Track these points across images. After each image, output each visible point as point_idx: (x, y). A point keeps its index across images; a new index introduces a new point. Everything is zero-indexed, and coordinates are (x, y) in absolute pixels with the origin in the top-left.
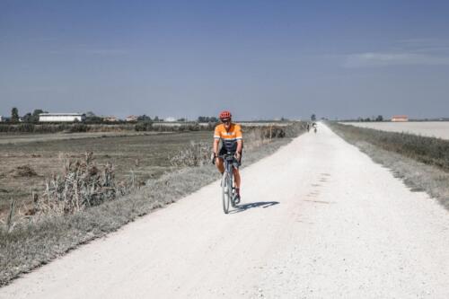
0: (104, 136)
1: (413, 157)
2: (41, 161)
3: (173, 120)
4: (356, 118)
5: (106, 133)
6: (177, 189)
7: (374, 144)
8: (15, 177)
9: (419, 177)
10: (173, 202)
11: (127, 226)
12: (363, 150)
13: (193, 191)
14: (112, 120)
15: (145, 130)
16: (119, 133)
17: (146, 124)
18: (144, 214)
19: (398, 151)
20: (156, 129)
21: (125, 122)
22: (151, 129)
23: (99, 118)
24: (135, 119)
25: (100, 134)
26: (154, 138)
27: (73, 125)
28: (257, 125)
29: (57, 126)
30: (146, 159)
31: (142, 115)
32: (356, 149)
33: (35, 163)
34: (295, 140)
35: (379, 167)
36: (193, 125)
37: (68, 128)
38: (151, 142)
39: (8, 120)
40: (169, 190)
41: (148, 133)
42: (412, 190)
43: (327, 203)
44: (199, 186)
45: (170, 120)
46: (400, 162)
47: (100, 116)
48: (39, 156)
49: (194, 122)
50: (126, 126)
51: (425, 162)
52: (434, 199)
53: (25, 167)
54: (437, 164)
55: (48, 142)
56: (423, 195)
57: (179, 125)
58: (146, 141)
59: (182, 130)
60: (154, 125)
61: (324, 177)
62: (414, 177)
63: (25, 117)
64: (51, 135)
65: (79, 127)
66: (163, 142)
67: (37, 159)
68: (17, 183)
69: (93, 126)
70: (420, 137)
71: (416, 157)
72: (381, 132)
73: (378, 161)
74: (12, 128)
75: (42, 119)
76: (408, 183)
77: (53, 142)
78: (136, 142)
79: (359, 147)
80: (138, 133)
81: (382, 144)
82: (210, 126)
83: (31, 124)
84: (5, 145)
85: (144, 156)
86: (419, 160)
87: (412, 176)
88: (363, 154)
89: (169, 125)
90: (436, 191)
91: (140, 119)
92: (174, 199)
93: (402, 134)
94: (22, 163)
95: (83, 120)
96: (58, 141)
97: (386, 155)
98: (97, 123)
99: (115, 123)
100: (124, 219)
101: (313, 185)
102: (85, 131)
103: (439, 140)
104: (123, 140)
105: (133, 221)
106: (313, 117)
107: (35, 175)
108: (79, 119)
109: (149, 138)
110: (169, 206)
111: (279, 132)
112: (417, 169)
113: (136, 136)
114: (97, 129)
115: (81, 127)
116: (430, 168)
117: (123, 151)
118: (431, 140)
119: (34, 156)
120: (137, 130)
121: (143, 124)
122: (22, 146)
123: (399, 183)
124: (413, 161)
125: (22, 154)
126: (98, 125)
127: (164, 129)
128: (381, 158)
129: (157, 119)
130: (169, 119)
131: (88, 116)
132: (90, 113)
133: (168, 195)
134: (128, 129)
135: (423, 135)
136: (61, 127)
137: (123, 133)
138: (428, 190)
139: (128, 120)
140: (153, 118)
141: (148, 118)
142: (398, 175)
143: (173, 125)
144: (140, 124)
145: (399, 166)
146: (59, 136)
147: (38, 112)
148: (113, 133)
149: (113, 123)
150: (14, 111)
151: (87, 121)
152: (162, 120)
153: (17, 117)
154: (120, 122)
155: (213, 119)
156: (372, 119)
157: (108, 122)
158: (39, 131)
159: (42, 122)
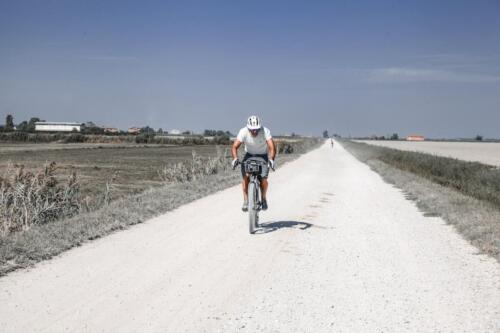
0: (100, 147)
1: (428, 178)
3: (178, 132)
6: (148, 207)
7: (386, 162)
9: (434, 200)
10: (140, 222)
11: (68, 252)
12: (374, 169)
13: (169, 210)
14: (113, 131)
15: (146, 141)
16: (117, 145)
17: (148, 136)
18: (97, 237)
19: (412, 171)
20: (158, 142)
21: (126, 134)
22: (153, 141)
23: (99, 129)
25: (99, 144)
26: (155, 150)
29: (53, 135)
31: (145, 126)
32: (367, 167)
34: (303, 156)
35: (390, 187)
36: (197, 138)
37: (64, 138)
39: (1, 128)
40: (138, 207)
42: (425, 215)
43: (324, 228)
44: (177, 204)
45: (175, 132)
46: (414, 183)
47: (101, 126)
49: (199, 136)
50: (126, 137)
51: (441, 183)
52: (452, 226)
54: (454, 186)
56: (438, 221)
57: (183, 138)
58: (144, 154)
59: (185, 143)
60: (156, 137)
61: (326, 196)
62: (428, 201)
63: (21, 125)
64: (45, 144)
65: (77, 138)
66: (162, 155)
69: (91, 136)
71: (431, 178)
72: (396, 150)
73: (389, 181)
74: (4, 136)
75: (38, 128)
76: (422, 206)
77: (43, 151)
79: (370, 165)
80: (137, 146)
81: (396, 163)
82: (215, 139)
83: (26, 133)
86: (435, 180)
87: (426, 198)
88: (373, 172)
89: (172, 137)
90: (453, 216)
91: (142, 130)
92: (141, 219)
93: (417, 153)
95: (82, 130)
96: (50, 151)
97: (398, 174)
99: (116, 134)
100: (67, 243)
101: (312, 206)
102: (82, 141)
103: (456, 161)
105: (78, 245)
106: (326, 135)
108: (78, 128)
109: (147, 150)
110: (133, 227)
111: (286, 147)
112: (431, 191)
114: (95, 139)
115: (79, 137)
116: (446, 190)
118: (448, 161)
120: (138, 142)
121: (146, 136)
123: (412, 206)
124: (428, 182)
126: (95, 136)
127: (166, 141)
128: (393, 177)
129: (160, 131)
130: (173, 132)
131: (87, 126)
133: (134, 214)
136: (56, 136)
137: (124, 144)
138: (444, 215)
140: (156, 130)
141: (151, 130)
142: (411, 197)
143: (175, 138)
144: (142, 136)
145: (413, 186)
146: (53, 146)
147: (35, 120)
148: (111, 144)
149: (114, 134)
150: (9, 118)
151: (87, 131)
152: (166, 133)
153: (12, 125)
154: (122, 133)
155: (220, 133)
156: (386, 137)
157: (108, 133)
158: (34, 140)
159: (37, 131)
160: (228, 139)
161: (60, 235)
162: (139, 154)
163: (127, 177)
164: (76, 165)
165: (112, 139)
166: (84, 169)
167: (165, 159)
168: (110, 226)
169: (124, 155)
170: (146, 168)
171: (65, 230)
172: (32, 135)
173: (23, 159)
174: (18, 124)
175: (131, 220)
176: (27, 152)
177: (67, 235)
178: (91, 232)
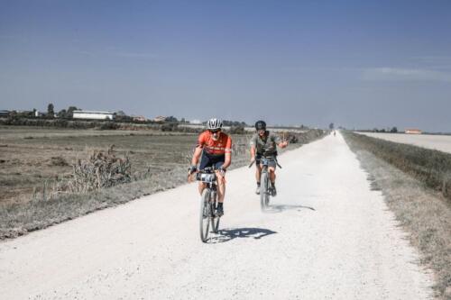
0: (132, 135)
2: (73, 154)
3: (198, 122)
4: (372, 129)
5: (134, 132)
8: (49, 166)
14: (141, 120)
15: (170, 130)
16: (146, 132)
17: (172, 125)
20: (181, 130)
21: (153, 122)
22: (176, 130)
23: (129, 118)
24: (163, 120)
25: (129, 132)
26: (178, 138)
27: (104, 123)
29: (89, 123)
30: (167, 157)
31: (169, 116)
33: (68, 155)
37: (99, 125)
38: (174, 141)
39: (43, 115)
41: (173, 133)
47: (130, 115)
48: (71, 149)
50: (153, 126)
53: (58, 158)
55: (80, 137)
57: (202, 127)
58: (169, 141)
60: (179, 126)
63: (60, 113)
64: (84, 131)
65: (110, 125)
66: (185, 142)
67: (69, 152)
68: (51, 171)
69: (123, 124)
74: (48, 123)
75: (76, 116)
77: (84, 137)
78: (160, 141)
80: (163, 133)
82: (231, 129)
83: (65, 120)
84: (41, 138)
85: (166, 154)
89: (193, 126)
91: (167, 120)
94: (56, 154)
95: (114, 118)
96: (89, 137)
98: (126, 122)
99: (144, 122)
102: (115, 129)
104: (149, 139)
106: (331, 126)
107: (67, 165)
108: (111, 117)
109: (171, 138)
111: (291, 138)
114: (126, 127)
115: (113, 124)
117: (147, 148)
119: (67, 149)
120: (163, 130)
121: (170, 125)
122: (57, 140)
125: (56, 147)
126: (127, 124)
127: (188, 130)
129: (183, 121)
130: (195, 122)
131: (118, 114)
132: (122, 112)
134: (155, 129)
135: (425, 147)
136: (93, 124)
137: (150, 132)
139: (156, 120)
140: (179, 120)
141: (175, 119)
143: (197, 127)
144: (167, 125)
146: (91, 132)
147: (73, 109)
148: (140, 132)
149: (142, 122)
150: (51, 107)
151: (119, 119)
152: (188, 122)
153: (52, 112)
154: (149, 122)
155: (237, 124)
156: (387, 130)
157: (137, 122)
159: (76, 119)
160: (243, 129)
162: (165, 141)
165: (141, 127)
167: (188, 146)
169: (153, 141)
172: (71, 122)
173: (69, 144)
174: (58, 112)
178: (145, 192)
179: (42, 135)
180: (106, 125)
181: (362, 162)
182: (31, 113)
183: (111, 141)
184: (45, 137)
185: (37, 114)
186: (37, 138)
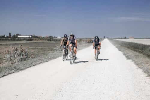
0: (37, 42)
14: (41, 37)
15: (50, 40)
16: (42, 41)
20: (54, 40)
22: (52, 40)
25: (36, 41)
26: (53, 43)
28: (86, 39)
31: (50, 36)
37: (26, 39)
38: (51, 44)
39: (8, 37)
41: (51, 41)
47: (37, 36)
50: (45, 39)
58: (50, 44)
60: (53, 39)
63: (13, 36)
64: (21, 41)
65: (30, 39)
69: (34, 39)
70: (137, 44)
73: (120, 50)
74: (9, 39)
75: (18, 37)
76: (127, 57)
77: (20, 43)
79: (116, 46)
80: (48, 41)
83: (15, 38)
88: (116, 48)
89: (58, 39)
91: (49, 37)
93: (131, 43)
95: (31, 37)
98: (36, 38)
99: (42, 38)
100: (27, 66)
102: (31, 40)
103: (143, 45)
104: (42, 43)
105: (30, 67)
108: (30, 37)
109: (51, 43)
110: (45, 63)
111: (92, 41)
113: (47, 42)
118: (140, 45)
120: (48, 40)
121: (50, 39)
123: (124, 57)
127: (56, 40)
129: (55, 37)
130: (59, 37)
136: (24, 39)
139: (46, 37)
140: (54, 37)
141: (52, 37)
146: (23, 42)
147: (18, 34)
150: (10, 34)
151: (33, 37)
152: (56, 38)
153: (11, 36)
156: (123, 38)
157: (39, 38)
158: (17, 40)
159: (18, 38)
161: (26, 64)
162: (48, 44)
163: (44, 50)
164: (30, 47)
165: (40, 40)
166: (32, 48)
167: (56, 45)
168: (39, 62)
169: (44, 44)
170: (50, 48)
171: (27, 63)
172: (17, 39)
173: (14, 46)
174: (13, 35)
175: (45, 61)
176: (15, 44)
177: (27, 64)
178: (34, 64)
179: (5, 43)
180: (28, 39)
181: (118, 49)
182: (3, 36)
183: (30, 44)
184: (6, 44)
185: (5, 36)
186: (3, 44)
